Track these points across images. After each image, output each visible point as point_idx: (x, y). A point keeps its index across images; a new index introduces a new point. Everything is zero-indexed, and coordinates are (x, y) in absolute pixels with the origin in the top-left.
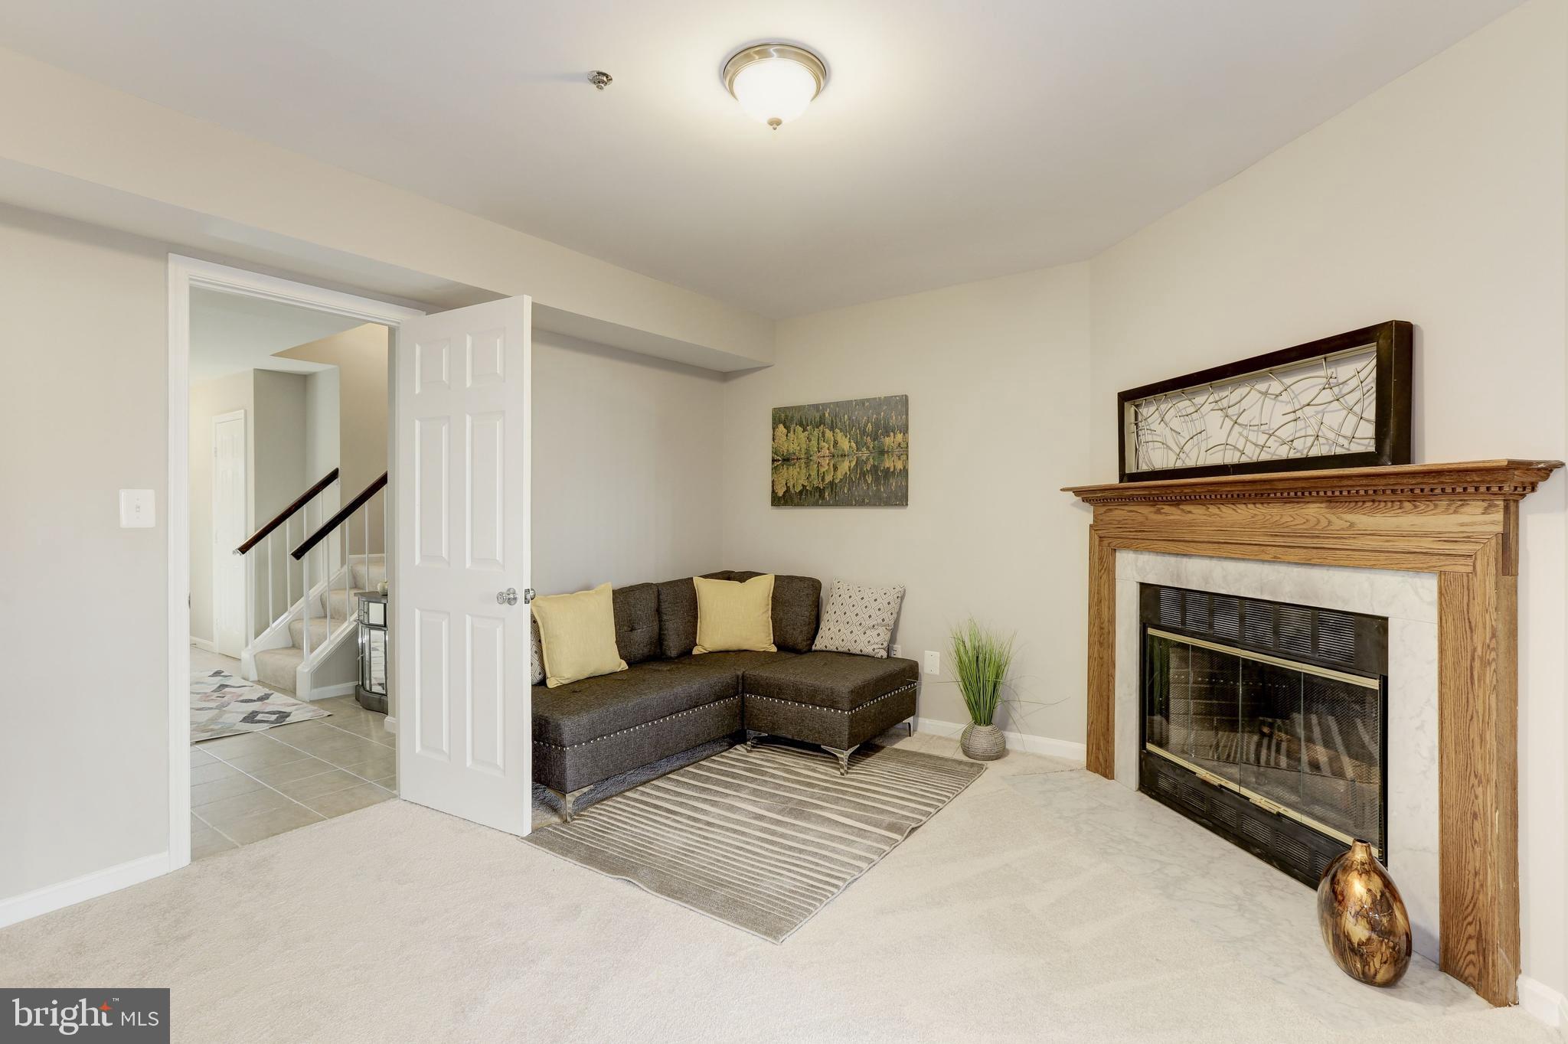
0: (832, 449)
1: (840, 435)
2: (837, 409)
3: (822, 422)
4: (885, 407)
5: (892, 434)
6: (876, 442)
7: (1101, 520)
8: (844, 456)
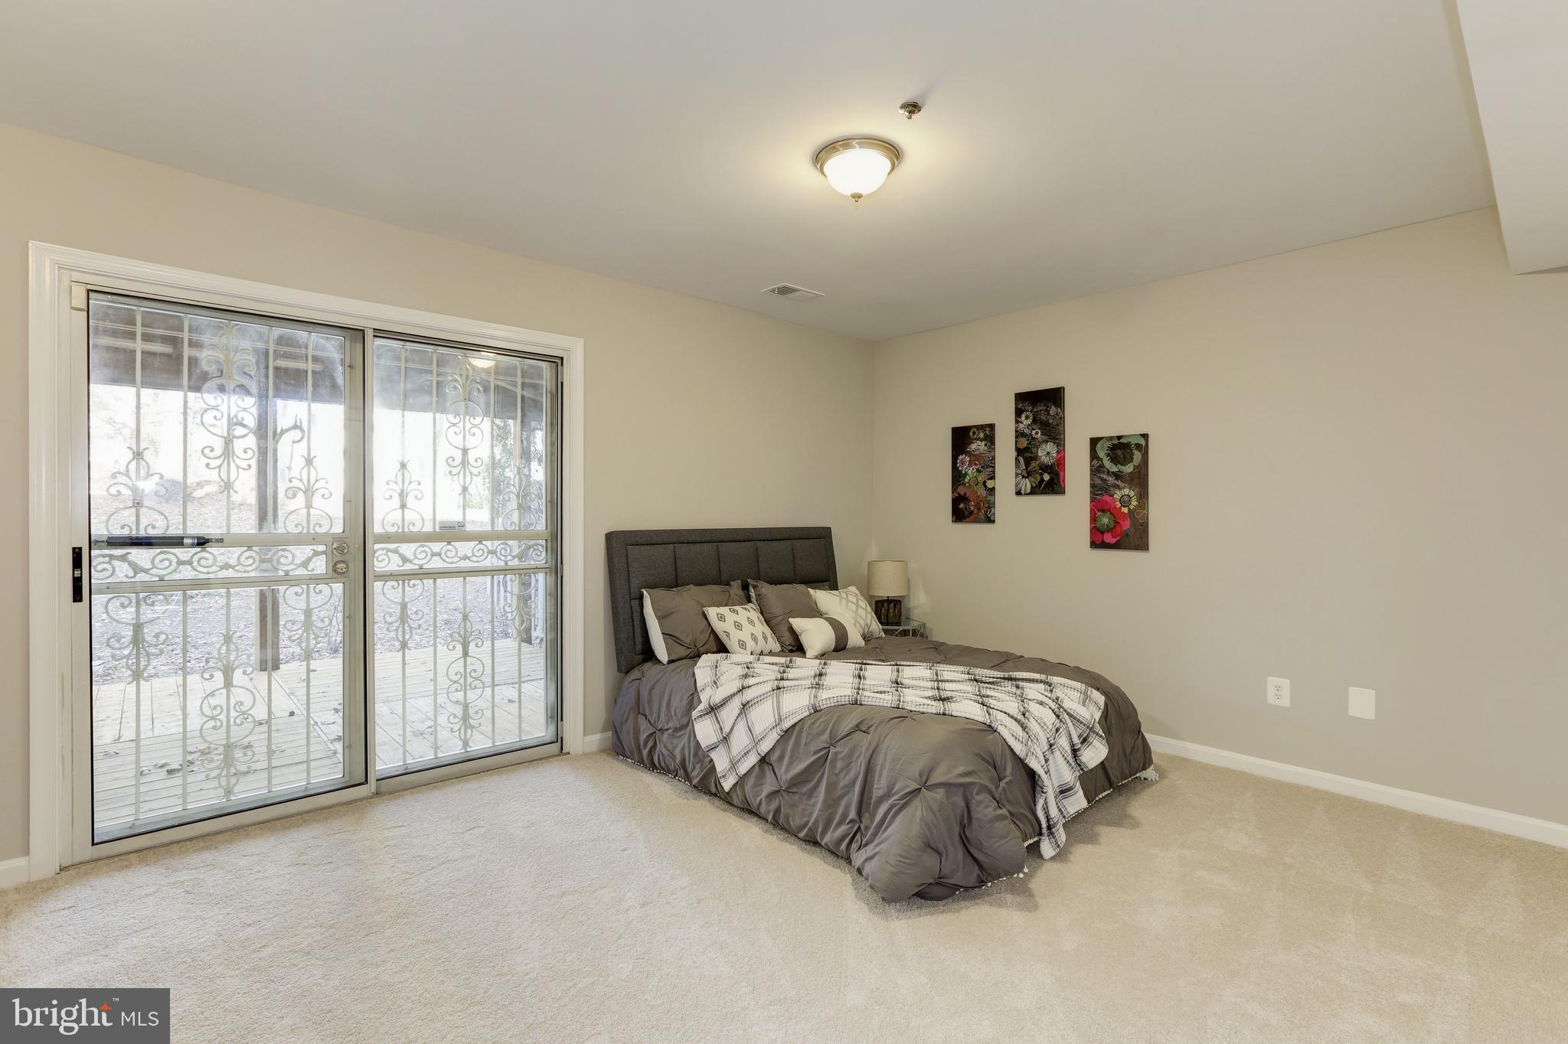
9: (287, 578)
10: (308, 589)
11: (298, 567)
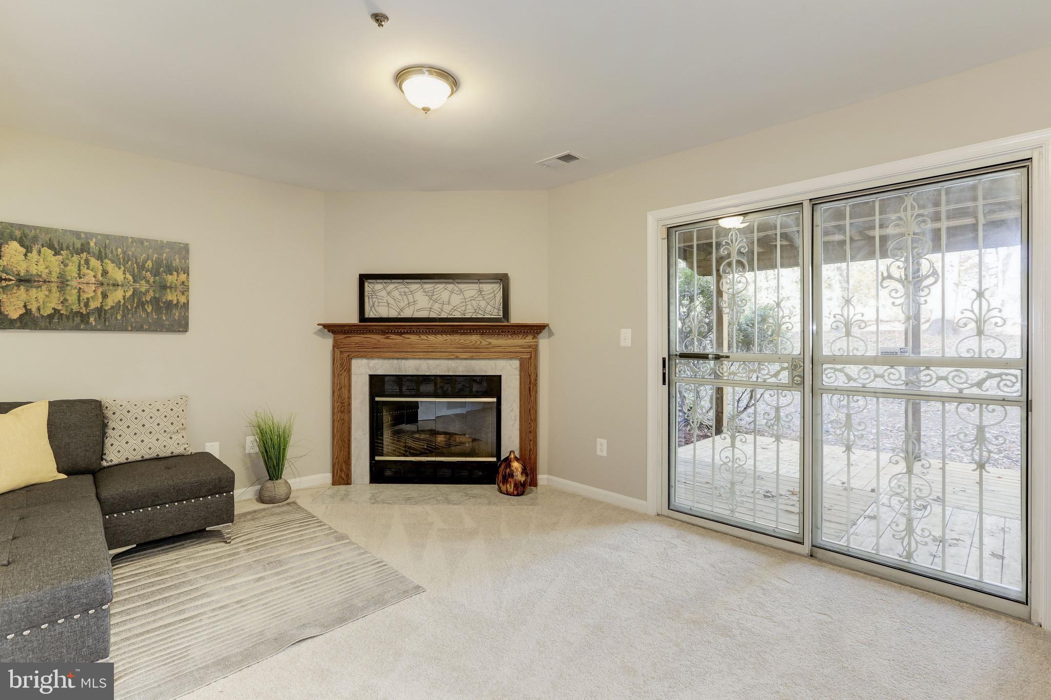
0: (100, 278)
1: (110, 267)
2: (107, 241)
3: (85, 248)
4: (168, 250)
5: (175, 273)
6: (157, 278)
7: (341, 343)
8: (116, 285)
9: (764, 384)
10: (778, 393)
11: (772, 377)
